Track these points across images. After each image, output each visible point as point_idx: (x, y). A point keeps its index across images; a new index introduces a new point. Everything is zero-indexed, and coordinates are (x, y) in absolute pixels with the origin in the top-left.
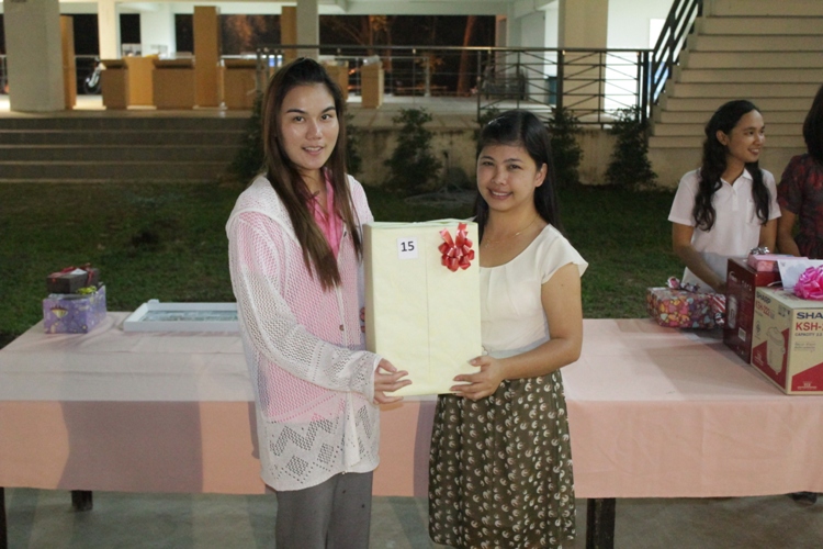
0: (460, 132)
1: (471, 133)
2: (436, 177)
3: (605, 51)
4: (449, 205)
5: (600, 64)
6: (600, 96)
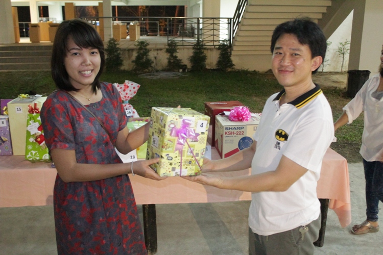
0: (161, 49)
1: (165, 50)
2: (152, 67)
3: (215, 19)
4: (155, 78)
5: (214, 24)
6: (214, 35)
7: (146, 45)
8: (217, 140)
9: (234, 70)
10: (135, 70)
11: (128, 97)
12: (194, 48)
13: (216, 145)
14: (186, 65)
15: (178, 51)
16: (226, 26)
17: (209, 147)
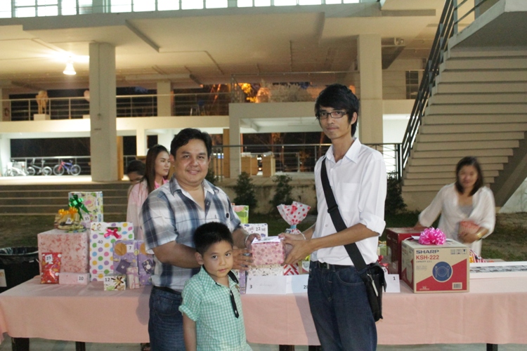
0: (307, 186)
3: (378, 145)
7: (288, 181)
8: (406, 269)
9: (406, 212)
10: (273, 213)
11: (297, 221)
13: (404, 277)
16: (393, 154)
17: (397, 276)
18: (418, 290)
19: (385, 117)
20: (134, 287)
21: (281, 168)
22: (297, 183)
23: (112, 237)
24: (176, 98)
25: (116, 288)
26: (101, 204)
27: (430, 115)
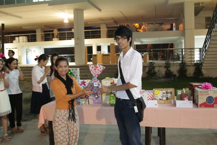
0: (161, 66)
1: (164, 66)
2: (157, 76)
3: (192, 49)
4: (158, 81)
5: (191, 52)
6: (191, 58)
7: (153, 64)
8: (196, 99)
9: (203, 77)
10: (147, 77)
12: (180, 65)
13: (195, 102)
14: (175, 75)
15: (171, 67)
16: (198, 53)
17: (192, 102)
18: (200, 107)
19: (196, 37)
20: (91, 104)
21: (151, 59)
22: (157, 65)
23: (83, 85)
24: (108, 31)
25: (85, 104)
26: (79, 73)
27: (214, 36)
